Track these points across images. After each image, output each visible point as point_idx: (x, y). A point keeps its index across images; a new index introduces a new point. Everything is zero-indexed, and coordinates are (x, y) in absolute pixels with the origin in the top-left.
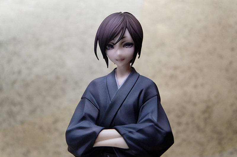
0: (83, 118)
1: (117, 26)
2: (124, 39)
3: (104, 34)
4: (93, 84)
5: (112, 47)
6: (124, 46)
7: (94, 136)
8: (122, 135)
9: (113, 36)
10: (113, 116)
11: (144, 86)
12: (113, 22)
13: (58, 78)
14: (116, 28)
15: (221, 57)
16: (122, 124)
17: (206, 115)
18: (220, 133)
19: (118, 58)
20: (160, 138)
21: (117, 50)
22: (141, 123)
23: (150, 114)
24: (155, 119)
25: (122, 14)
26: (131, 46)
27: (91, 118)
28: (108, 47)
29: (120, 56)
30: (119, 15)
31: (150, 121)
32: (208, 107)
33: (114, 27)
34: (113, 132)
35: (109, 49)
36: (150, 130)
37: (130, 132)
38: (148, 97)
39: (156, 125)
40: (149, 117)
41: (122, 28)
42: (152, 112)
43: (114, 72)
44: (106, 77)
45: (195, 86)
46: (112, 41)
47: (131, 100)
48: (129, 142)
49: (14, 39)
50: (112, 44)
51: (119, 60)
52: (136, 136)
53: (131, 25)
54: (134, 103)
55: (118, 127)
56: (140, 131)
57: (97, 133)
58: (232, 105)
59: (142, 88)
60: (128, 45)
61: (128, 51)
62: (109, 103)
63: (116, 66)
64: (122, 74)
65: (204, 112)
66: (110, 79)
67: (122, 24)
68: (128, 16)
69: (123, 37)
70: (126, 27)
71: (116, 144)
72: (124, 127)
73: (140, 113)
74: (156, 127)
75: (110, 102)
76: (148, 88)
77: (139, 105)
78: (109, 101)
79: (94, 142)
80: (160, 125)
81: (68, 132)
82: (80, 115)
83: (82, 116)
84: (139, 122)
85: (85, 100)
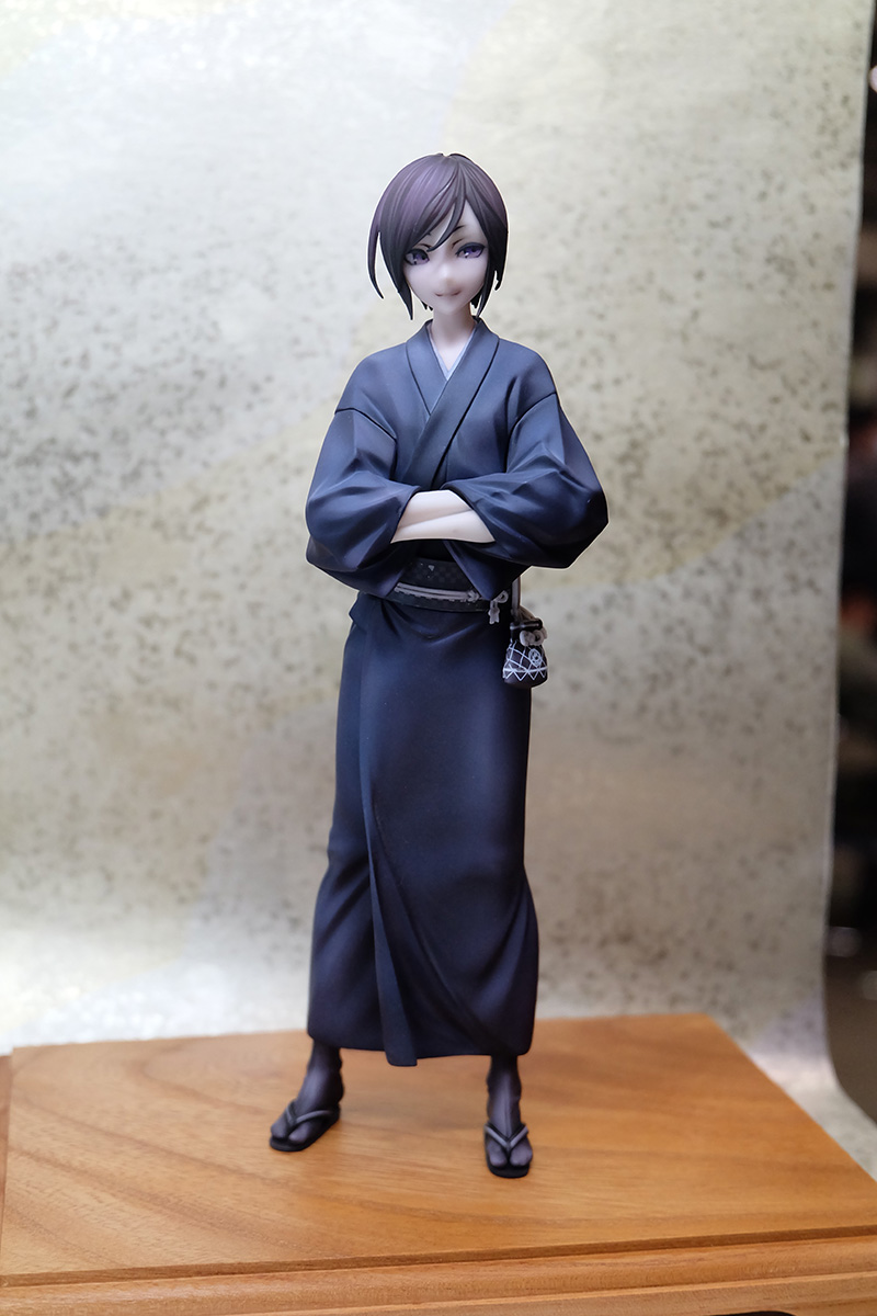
0: (356, 465)
1: (440, 194)
2: (460, 233)
3: (400, 219)
4: (368, 368)
5: (425, 257)
6: (458, 254)
7: (393, 512)
8: (472, 506)
9: (428, 225)
10: (441, 455)
11: (517, 367)
12: (427, 182)
13: (200, 374)
14: (437, 199)
15: (667, 298)
16: (467, 475)
17: (631, 468)
18: (667, 517)
19: (442, 290)
20: (577, 507)
21: (439, 266)
22: (518, 470)
23: (543, 444)
24: (559, 457)
25: (447, 159)
26: (478, 253)
27: (377, 463)
28: (410, 257)
29: (449, 282)
30: (440, 161)
31: (546, 461)
32: (634, 445)
33: (430, 199)
34: (445, 497)
35: (415, 263)
36: (549, 488)
37: (495, 495)
38: (532, 399)
39: (564, 473)
40: (543, 451)
41: (455, 200)
42: (548, 439)
43: (426, 332)
44: (405, 347)
45: (598, 387)
46: (426, 240)
47: (486, 408)
48: (494, 521)
49: (63, 257)
50: (426, 249)
51: (446, 295)
52: (514, 504)
53: (477, 190)
54: (496, 415)
55: (457, 483)
56: (523, 490)
57: (404, 502)
58: (700, 437)
59: (512, 375)
60: (471, 249)
61: (471, 268)
62: (425, 417)
63: (429, 315)
64: (451, 337)
65: (623, 459)
66: (418, 352)
67: (453, 189)
68: (465, 164)
69: (456, 227)
70: (466, 197)
71: (455, 531)
72: (476, 483)
73: (512, 442)
74: (563, 478)
75: (428, 417)
76: (528, 374)
77: (509, 421)
78: (424, 413)
79: (394, 529)
80: (573, 472)
81: (314, 507)
82: (344, 456)
83: (351, 460)
84: (511, 469)
85: (351, 414)
